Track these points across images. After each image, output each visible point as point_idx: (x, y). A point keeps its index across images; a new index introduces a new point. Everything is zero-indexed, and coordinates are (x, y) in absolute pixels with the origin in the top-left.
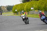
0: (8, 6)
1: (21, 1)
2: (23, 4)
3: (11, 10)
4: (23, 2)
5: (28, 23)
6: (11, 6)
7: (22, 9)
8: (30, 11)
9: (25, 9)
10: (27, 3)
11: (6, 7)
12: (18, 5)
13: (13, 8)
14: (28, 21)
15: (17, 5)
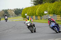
0: (16, 10)
1: (33, 3)
2: (34, 7)
3: (20, 14)
4: (34, 5)
5: (35, 32)
6: (20, 9)
7: (34, 12)
8: (43, 15)
9: (36, 13)
10: (40, 6)
11: (14, 11)
12: (29, 8)
13: (22, 12)
14: (35, 29)
15: (27, 9)
